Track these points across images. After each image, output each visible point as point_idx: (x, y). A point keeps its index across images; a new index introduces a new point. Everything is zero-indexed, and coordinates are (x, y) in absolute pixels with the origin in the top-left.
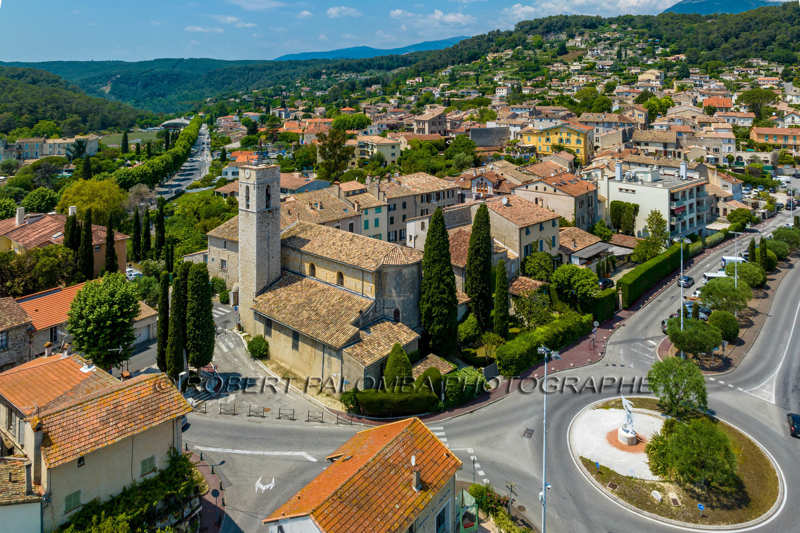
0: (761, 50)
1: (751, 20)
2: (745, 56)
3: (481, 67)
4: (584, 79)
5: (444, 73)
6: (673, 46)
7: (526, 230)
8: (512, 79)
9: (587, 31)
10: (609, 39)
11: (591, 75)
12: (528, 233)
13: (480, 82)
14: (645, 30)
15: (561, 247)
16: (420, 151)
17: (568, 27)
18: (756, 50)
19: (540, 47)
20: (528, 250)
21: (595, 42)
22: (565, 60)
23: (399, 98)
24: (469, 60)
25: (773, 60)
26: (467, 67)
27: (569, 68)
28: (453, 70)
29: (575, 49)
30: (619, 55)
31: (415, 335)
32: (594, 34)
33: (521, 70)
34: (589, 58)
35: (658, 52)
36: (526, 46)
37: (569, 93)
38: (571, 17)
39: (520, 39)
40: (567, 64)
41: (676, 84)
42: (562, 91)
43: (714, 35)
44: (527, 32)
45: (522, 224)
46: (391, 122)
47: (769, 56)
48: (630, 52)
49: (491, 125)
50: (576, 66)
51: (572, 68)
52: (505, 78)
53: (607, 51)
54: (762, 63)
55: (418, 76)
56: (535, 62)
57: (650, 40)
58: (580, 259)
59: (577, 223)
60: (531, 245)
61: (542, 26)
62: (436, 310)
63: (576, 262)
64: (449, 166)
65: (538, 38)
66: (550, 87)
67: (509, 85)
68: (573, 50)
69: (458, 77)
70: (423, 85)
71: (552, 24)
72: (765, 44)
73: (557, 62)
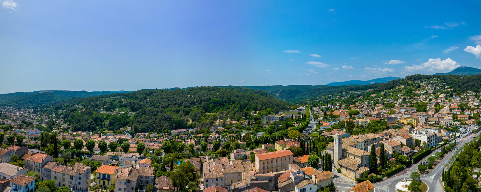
3: (394, 91)
4: (424, 96)
5: (383, 93)
6: (450, 86)
7: (393, 148)
8: (403, 96)
9: (426, 80)
10: (432, 83)
11: (427, 95)
12: (394, 148)
13: (394, 96)
15: (402, 151)
16: (373, 124)
17: (421, 78)
19: (412, 85)
20: (394, 152)
21: (428, 84)
22: (420, 90)
23: (368, 102)
24: (391, 88)
26: (390, 91)
27: (420, 92)
28: (385, 92)
29: (423, 86)
30: (435, 88)
31: (369, 169)
32: (428, 81)
33: (406, 93)
35: (446, 88)
37: (420, 101)
38: (422, 75)
39: (406, 82)
41: (448, 99)
42: (417, 100)
44: (409, 80)
45: (393, 146)
46: (365, 113)
48: (438, 88)
49: (393, 116)
50: (422, 92)
51: (421, 92)
52: (401, 95)
53: (432, 87)
55: (374, 94)
56: (410, 90)
57: (444, 83)
58: (406, 154)
59: (407, 145)
60: (395, 151)
61: (413, 78)
62: (373, 164)
63: (405, 154)
64: (380, 129)
65: (412, 82)
66: (414, 99)
67: (402, 98)
69: (387, 94)
70: (376, 97)
71: (416, 77)
73: (417, 90)
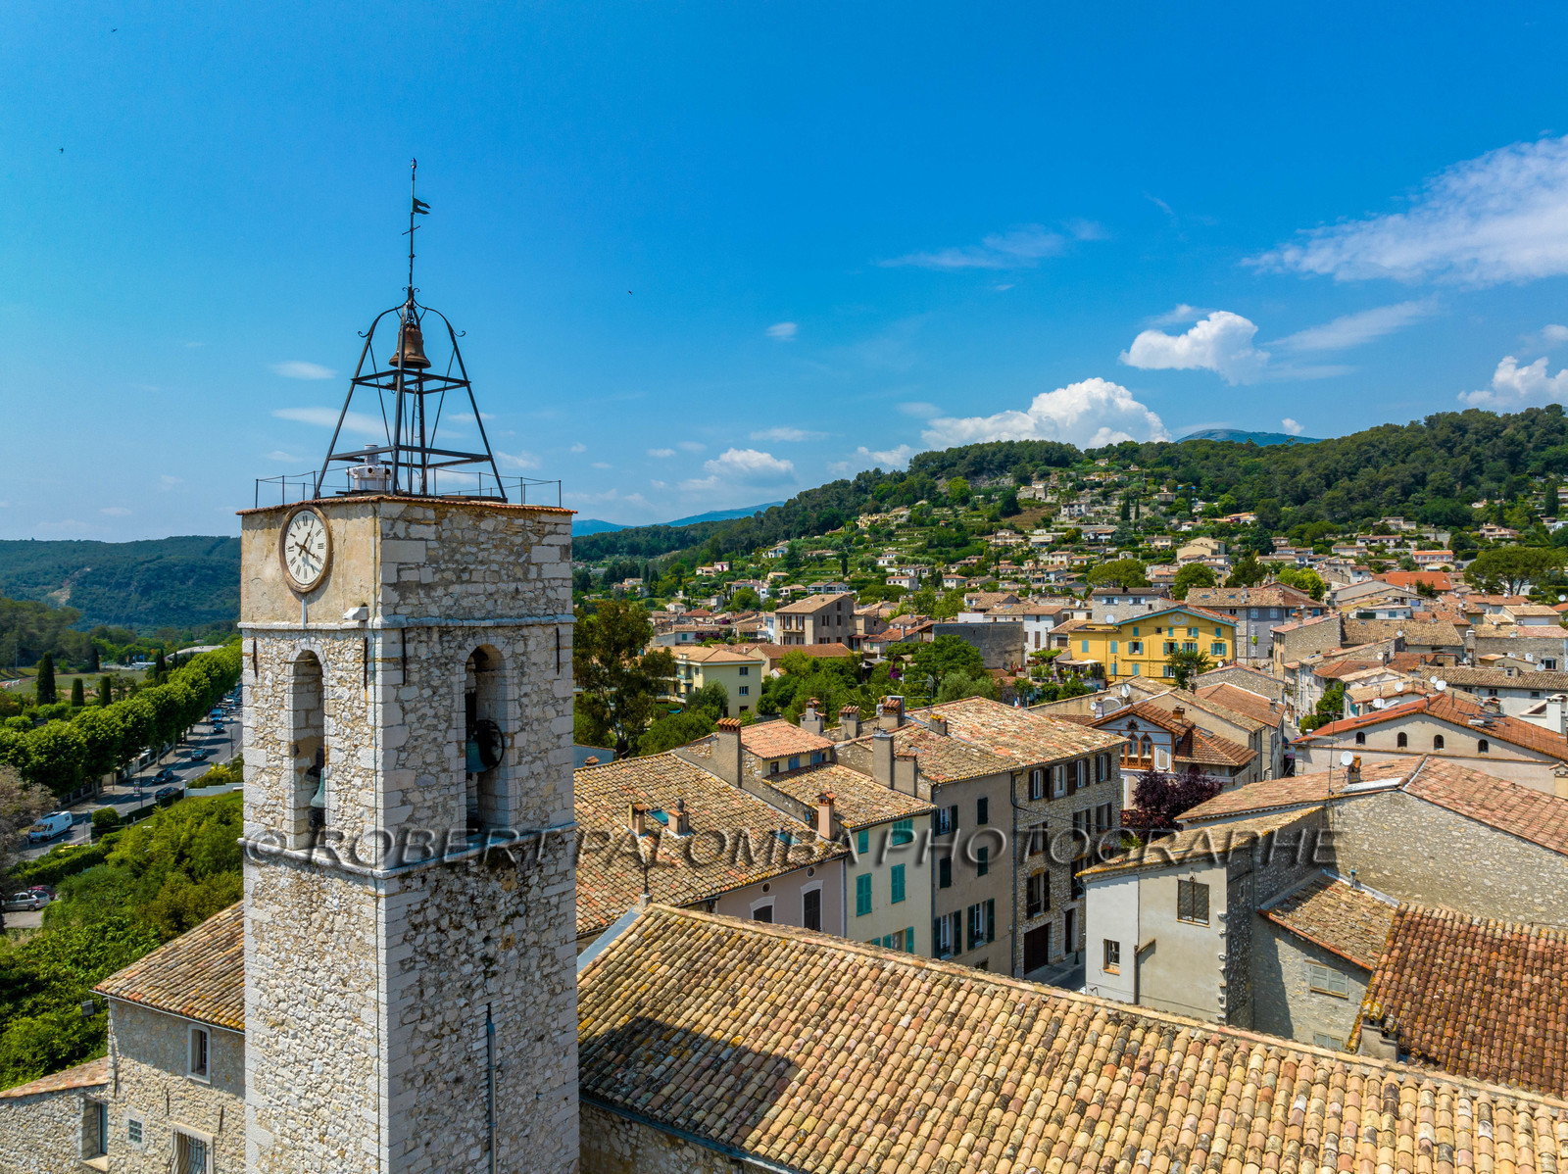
0: (1400, 501)
1: (1374, 446)
2: (1370, 514)
3: (848, 541)
4: (1064, 559)
5: (773, 554)
6: (1226, 498)
8: (915, 562)
9: (1053, 470)
10: (1099, 485)
11: (1075, 551)
13: (849, 569)
14: (1166, 469)
17: (1015, 463)
18: (1390, 502)
19: (965, 501)
21: (1074, 491)
22: (1018, 527)
23: (683, 601)
24: (822, 528)
25: (1424, 521)
26: (818, 542)
27: (1027, 539)
28: (792, 548)
29: (1035, 504)
30: (1125, 515)
32: (1069, 476)
33: (930, 545)
34: (1065, 519)
35: (1197, 508)
36: (936, 500)
38: (1021, 444)
39: (923, 486)
40: (1022, 533)
41: (1262, 562)
42: (1024, 581)
43: (1306, 475)
44: (934, 474)
47: (1417, 514)
48: (1143, 509)
50: (1040, 536)
51: (1034, 539)
52: (901, 561)
53: (1099, 508)
54: (1405, 527)
55: (719, 560)
56: (958, 530)
57: (1180, 486)
61: (965, 462)
65: (960, 483)
66: (997, 574)
67: (912, 573)
68: (1031, 506)
69: (802, 560)
71: (984, 458)
72: (1406, 492)
73: (1002, 528)
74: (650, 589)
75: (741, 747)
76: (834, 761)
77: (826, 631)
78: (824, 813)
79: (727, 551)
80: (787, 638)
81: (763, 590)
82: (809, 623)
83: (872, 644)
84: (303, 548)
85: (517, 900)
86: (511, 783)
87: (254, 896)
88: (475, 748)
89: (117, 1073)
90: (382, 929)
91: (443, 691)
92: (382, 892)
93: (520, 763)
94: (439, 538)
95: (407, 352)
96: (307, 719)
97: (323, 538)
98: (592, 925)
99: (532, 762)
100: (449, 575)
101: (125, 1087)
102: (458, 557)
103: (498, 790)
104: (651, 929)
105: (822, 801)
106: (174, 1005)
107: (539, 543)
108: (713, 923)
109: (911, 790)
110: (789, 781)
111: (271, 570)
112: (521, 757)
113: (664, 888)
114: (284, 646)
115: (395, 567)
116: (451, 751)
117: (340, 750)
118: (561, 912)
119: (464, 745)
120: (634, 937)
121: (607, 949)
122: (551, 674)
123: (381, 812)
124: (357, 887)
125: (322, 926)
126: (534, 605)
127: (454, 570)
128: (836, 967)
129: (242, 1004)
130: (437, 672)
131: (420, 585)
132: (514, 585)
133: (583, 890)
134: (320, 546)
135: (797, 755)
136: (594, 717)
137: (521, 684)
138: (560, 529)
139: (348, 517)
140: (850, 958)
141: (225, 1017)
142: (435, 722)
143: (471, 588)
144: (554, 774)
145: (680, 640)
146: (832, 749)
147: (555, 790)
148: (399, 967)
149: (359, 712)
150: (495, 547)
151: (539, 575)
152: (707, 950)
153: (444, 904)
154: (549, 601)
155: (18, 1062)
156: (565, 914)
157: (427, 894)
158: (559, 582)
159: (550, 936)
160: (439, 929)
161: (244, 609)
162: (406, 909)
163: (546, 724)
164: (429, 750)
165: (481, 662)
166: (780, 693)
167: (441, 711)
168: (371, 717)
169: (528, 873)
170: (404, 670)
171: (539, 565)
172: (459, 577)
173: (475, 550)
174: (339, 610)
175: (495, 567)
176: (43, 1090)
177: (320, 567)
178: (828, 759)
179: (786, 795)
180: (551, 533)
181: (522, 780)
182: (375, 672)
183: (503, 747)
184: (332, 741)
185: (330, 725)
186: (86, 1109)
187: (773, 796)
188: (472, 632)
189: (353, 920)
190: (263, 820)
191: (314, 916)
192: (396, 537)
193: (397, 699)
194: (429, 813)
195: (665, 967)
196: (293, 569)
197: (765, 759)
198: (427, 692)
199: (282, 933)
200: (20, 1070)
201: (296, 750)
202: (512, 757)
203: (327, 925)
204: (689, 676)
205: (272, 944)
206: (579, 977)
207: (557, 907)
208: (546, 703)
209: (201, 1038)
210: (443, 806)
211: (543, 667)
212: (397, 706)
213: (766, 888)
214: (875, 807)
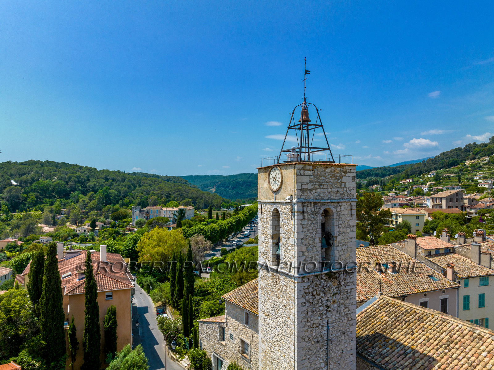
3: (461, 170)
5: (430, 176)
13: (461, 181)
23: (395, 193)
24: (450, 166)
26: (448, 171)
28: (437, 173)
69: (442, 177)
74: (382, 188)
75: (416, 245)
76: (454, 252)
77: (451, 204)
78: (449, 271)
79: (411, 175)
80: (435, 206)
81: (425, 189)
82: (444, 201)
83: (471, 209)
84: (274, 178)
85: (337, 289)
86: (335, 252)
87: (261, 278)
88: (324, 240)
89: (227, 320)
90: (296, 292)
91: (315, 222)
92: (296, 281)
93: (338, 246)
94: (313, 175)
95: (304, 118)
96: (275, 229)
97: (280, 176)
98: (361, 299)
99: (342, 246)
100: (317, 186)
101: (229, 324)
102: (319, 180)
103: (331, 254)
104: (382, 304)
105: (449, 266)
106: (240, 304)
107: (345, 176)
108: (404, 305)
109: (489, 266)
110: (435, 258)
111: (266, 185)
112: (339, 244)
113: (387, 290)
114: (269, 207)
115: (300, 184)
116: (317, 241)
117: (285, 238)
118: (351, 294)
119: (321, 239)
120: (376, 305)
121: (366, 308)
122: (349, 218)
123: (296, 258)
124: (289, 279)
125: (279, 289)
126: (343, 196)
127: (318, 185)
128: (454, 328)
129: (258, 307)
130: (313, 216)
131: (308, 189)
132: (337, 189)
133: (358, 287)
134: (279, 178)
135: (439, 249)
136: (362, 231)
137: (339, 221)
138: (352, 171)
139: (287, 169)
140: (460, 326)
141: (253, 310)
142: (312, 231)
143: (323, 190)
144: (350, 250)
145: (393, 206)
146: (453, 248)
147: (350, 255)
148: (301, 305)
149: (290, 227)
150: (331, 177)
151: (345, 186)
152: (402, 314)
153: (314, 287)
154: (348, 194)
155: (205, 312)
156: (353, 296)
157: (309, 284)
158: (352, 188)
159: (347, 302)
160: (313, 295)
161: (259, 196)
162: (303, 287)
163: (347, 234)
164: (310, 240)
165: (326, 213)
166: (432, 226)
167: (314, 228)
168: (293, 229)
169: (341, 281)
170: (303, 215)
171: (345, 183)
172: (320, 187)
173: (324, 178)
174: (284, 197)
175: (331, 184)
176: (210, 321)
177: (279, 184)
178: (451, 251)
179: (434, 263)
180: (349, 172)
181: (339, 251)
182: (295, 215)
183: (333, 240)
184: (282, 235)
185: (282, 231)
186: (220, 328)
187: (429, 263)
188: (324, 204)
189: (288, 289)
190: (263, 257)
191: (277, 286)
192: (301, 175)
193: (301, 224)
194: (310, 259)
195: (387, 317)
196: (272, 185)
197: (426, 250)
198: (310, 222)
199: (268, 290)
200: (205, 314)
201: (273, 237)
202: (336, 244)
203: (281, 289)
204: (397, 218)
205: (266, 292)
206: (357, 316)
207: (350, 293)
208: (347, 227)
209: (247, 315)
210: (315, 257)
211: (346, 216)
212: (301, 225)
213: (425, 295)
214: (472, 271)
